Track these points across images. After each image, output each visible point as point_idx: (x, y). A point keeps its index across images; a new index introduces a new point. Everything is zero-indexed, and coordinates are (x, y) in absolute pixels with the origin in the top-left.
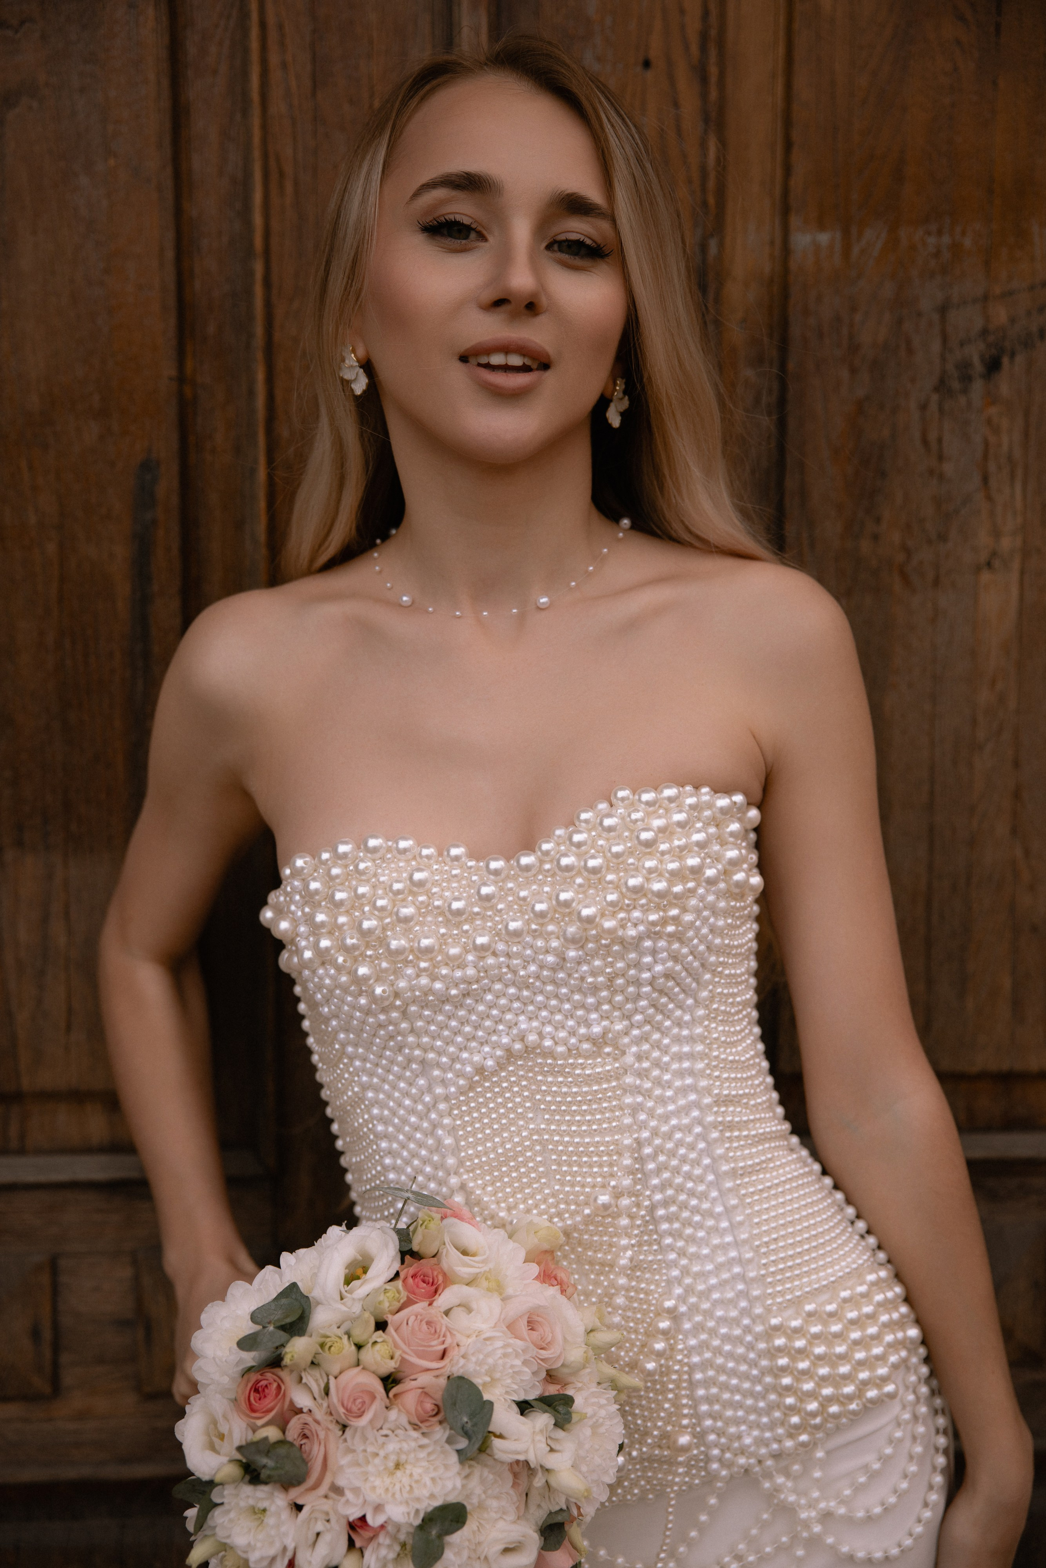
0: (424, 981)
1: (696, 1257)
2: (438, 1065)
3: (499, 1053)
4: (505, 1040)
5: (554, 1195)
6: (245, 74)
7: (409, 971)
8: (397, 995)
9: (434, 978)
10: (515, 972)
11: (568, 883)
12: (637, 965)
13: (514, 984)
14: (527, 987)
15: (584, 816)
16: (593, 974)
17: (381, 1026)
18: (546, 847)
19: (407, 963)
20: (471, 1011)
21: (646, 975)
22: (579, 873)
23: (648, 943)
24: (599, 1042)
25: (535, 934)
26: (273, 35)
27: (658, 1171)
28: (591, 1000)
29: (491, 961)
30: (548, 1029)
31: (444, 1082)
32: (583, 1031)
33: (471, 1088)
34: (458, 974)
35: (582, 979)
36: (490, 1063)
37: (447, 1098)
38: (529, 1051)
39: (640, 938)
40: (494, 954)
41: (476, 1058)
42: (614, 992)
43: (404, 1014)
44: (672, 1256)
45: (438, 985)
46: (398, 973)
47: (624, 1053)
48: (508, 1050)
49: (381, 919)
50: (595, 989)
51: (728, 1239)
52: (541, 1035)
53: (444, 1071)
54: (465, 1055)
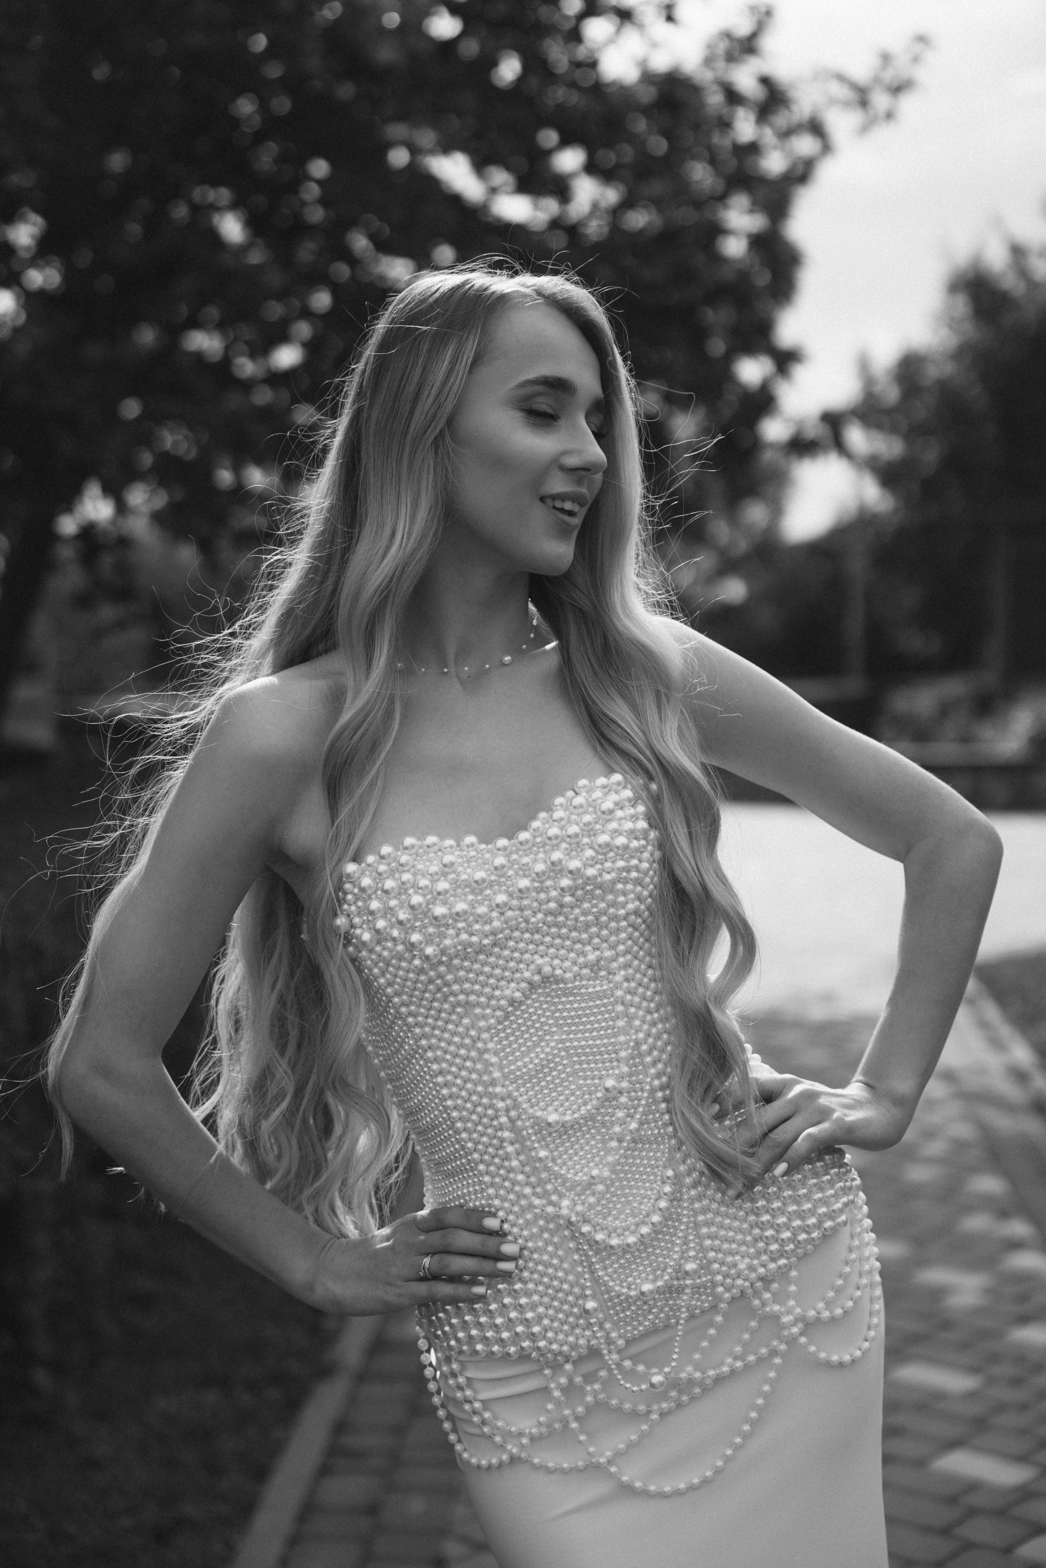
0: (463, 936)
2: (478, 1004)
3: (523, 986)
4: (527, 974)
7: (451, 931)
9: (470, 934)
10: (527, 922)
11: (555, 847)
12: (614, 904)
13: (528, 931)
14: (538, 932)
15: (558, 802)
16: (584, 914)
17: (431, 981)
18: (535, 825)
19: (447, 926)
20: (499, 957)
21: (622, 912)
22: (563, 840)
23: (620, 886)
24: (595, 967)
25: (539, 891)
28: (584, 936)
29: (510, 913)
30: (557, 961)
31: (484, 1017)
32: (581, 960)
33: (507, 1016)
34: (487, 928)
35: (576, 920)
36: (518, 994)
37: (488, 1029)
38: (546, 979)
39: (614, 882)
40: (511, 909)
41: (507, 993)
42: (601, 928)
43: (449, 967)
45: (474, 939)
46: (443, 936)
47: (613, 975)
48: (530, 983)
49: (425, 896)
50: (587, 926)
52: (552, 967)
53: (484, 1008)
54: (498, 993)
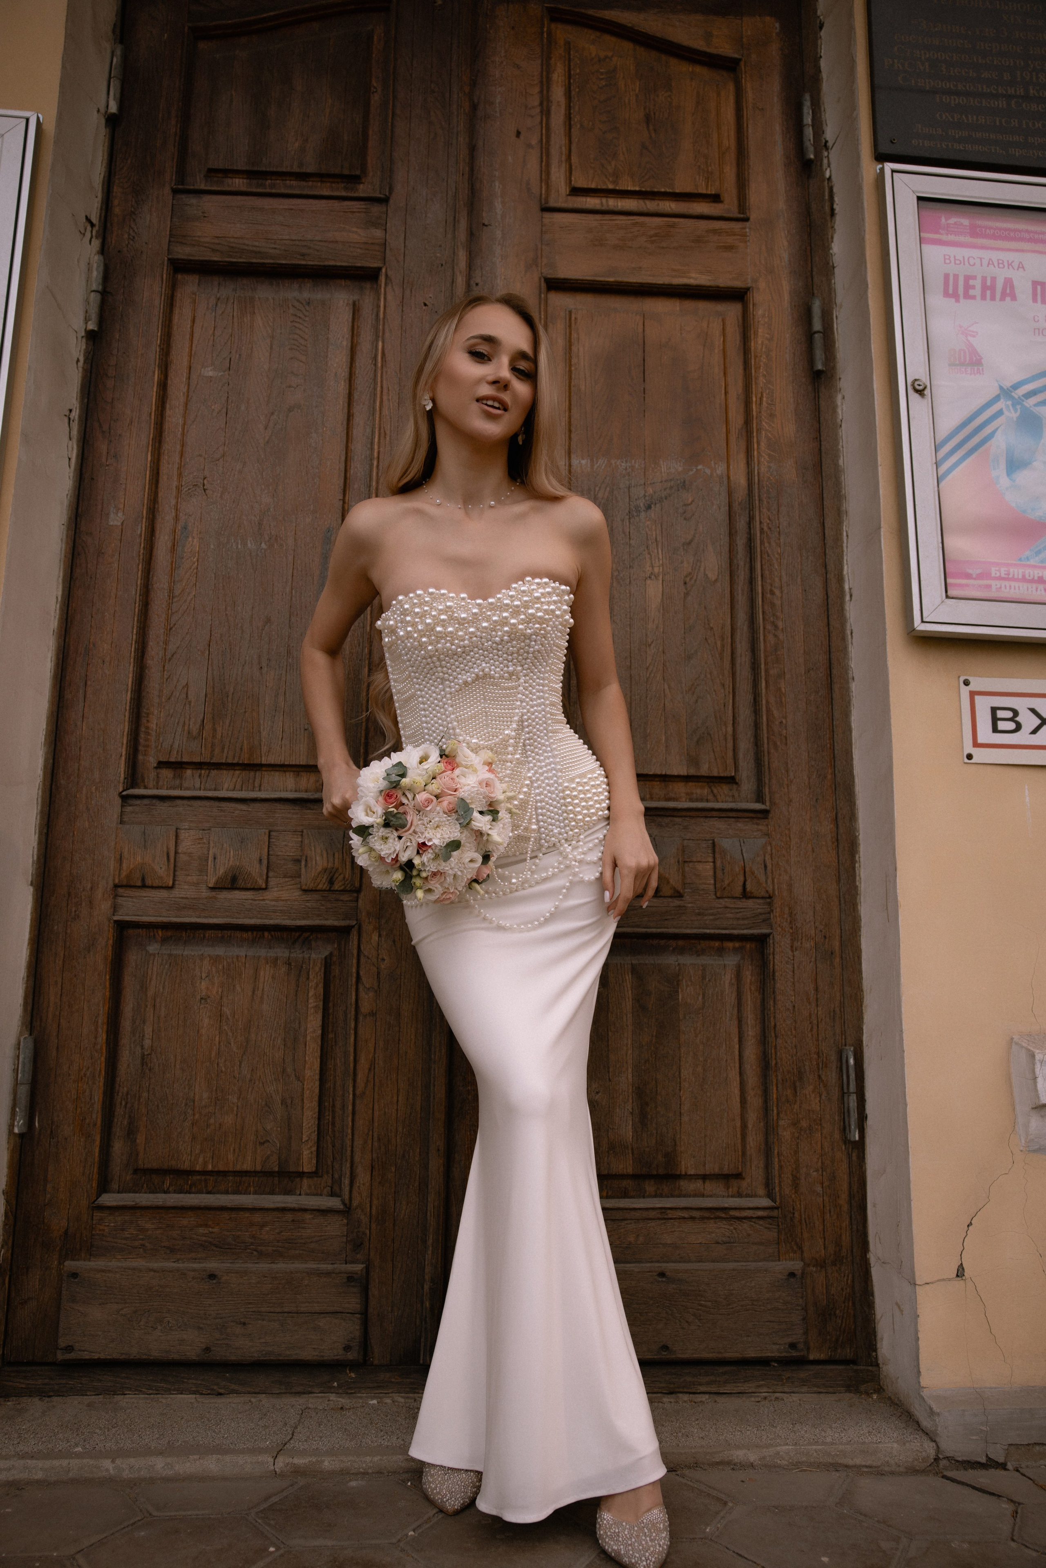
0: (448, 645)
1: (539, 761)
2: (448, 680)
3: (473, 675)
4: (476, 670)
5: (488, 733)
6: (374, 402)
7: (443, 641)
8: (437, 651)
9: (452, 644)
10: (483, 644)
11: (506, 611)
12: (529, 645)
13: (482, 649)
14: (487, 651)
15: (514, 586)
16: (513, 647)
17: (428, 664)
18: (499, 596)
19: (441, 638)
20: (464, 659)
21: (531, 650)
22: (511, 608)
23: (534, 637)
24: (511, 674)
25: (492, 630)
26: (385, 391)
27: (528, 727)
28: (510, 658)
29: (475, 639)
30: (493, 667)
31: (450, 687)
32: (505, 669)
33: (460, 690)
34: (462, 643)
35: (508, 649)
36: (469, 680)
37: (451, 693)
38: (485, 676)
39: (531, 634)
40: (476, 637)
41: (464, 677)
42: (519, 655)
43: (439, 659)
44: (531, 759)
45: (454, 647)
46: (438, 642)
47: (519, 679)
48: (477, 675)
49: (434, 620)
50: (512, 653)
51: (550, 754)
52: (490, 670)
53: (451, 682)
54: (460, 676)
